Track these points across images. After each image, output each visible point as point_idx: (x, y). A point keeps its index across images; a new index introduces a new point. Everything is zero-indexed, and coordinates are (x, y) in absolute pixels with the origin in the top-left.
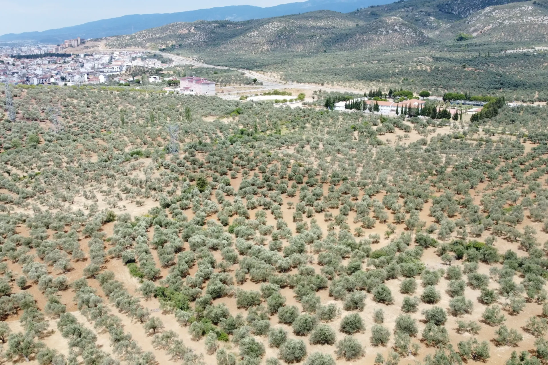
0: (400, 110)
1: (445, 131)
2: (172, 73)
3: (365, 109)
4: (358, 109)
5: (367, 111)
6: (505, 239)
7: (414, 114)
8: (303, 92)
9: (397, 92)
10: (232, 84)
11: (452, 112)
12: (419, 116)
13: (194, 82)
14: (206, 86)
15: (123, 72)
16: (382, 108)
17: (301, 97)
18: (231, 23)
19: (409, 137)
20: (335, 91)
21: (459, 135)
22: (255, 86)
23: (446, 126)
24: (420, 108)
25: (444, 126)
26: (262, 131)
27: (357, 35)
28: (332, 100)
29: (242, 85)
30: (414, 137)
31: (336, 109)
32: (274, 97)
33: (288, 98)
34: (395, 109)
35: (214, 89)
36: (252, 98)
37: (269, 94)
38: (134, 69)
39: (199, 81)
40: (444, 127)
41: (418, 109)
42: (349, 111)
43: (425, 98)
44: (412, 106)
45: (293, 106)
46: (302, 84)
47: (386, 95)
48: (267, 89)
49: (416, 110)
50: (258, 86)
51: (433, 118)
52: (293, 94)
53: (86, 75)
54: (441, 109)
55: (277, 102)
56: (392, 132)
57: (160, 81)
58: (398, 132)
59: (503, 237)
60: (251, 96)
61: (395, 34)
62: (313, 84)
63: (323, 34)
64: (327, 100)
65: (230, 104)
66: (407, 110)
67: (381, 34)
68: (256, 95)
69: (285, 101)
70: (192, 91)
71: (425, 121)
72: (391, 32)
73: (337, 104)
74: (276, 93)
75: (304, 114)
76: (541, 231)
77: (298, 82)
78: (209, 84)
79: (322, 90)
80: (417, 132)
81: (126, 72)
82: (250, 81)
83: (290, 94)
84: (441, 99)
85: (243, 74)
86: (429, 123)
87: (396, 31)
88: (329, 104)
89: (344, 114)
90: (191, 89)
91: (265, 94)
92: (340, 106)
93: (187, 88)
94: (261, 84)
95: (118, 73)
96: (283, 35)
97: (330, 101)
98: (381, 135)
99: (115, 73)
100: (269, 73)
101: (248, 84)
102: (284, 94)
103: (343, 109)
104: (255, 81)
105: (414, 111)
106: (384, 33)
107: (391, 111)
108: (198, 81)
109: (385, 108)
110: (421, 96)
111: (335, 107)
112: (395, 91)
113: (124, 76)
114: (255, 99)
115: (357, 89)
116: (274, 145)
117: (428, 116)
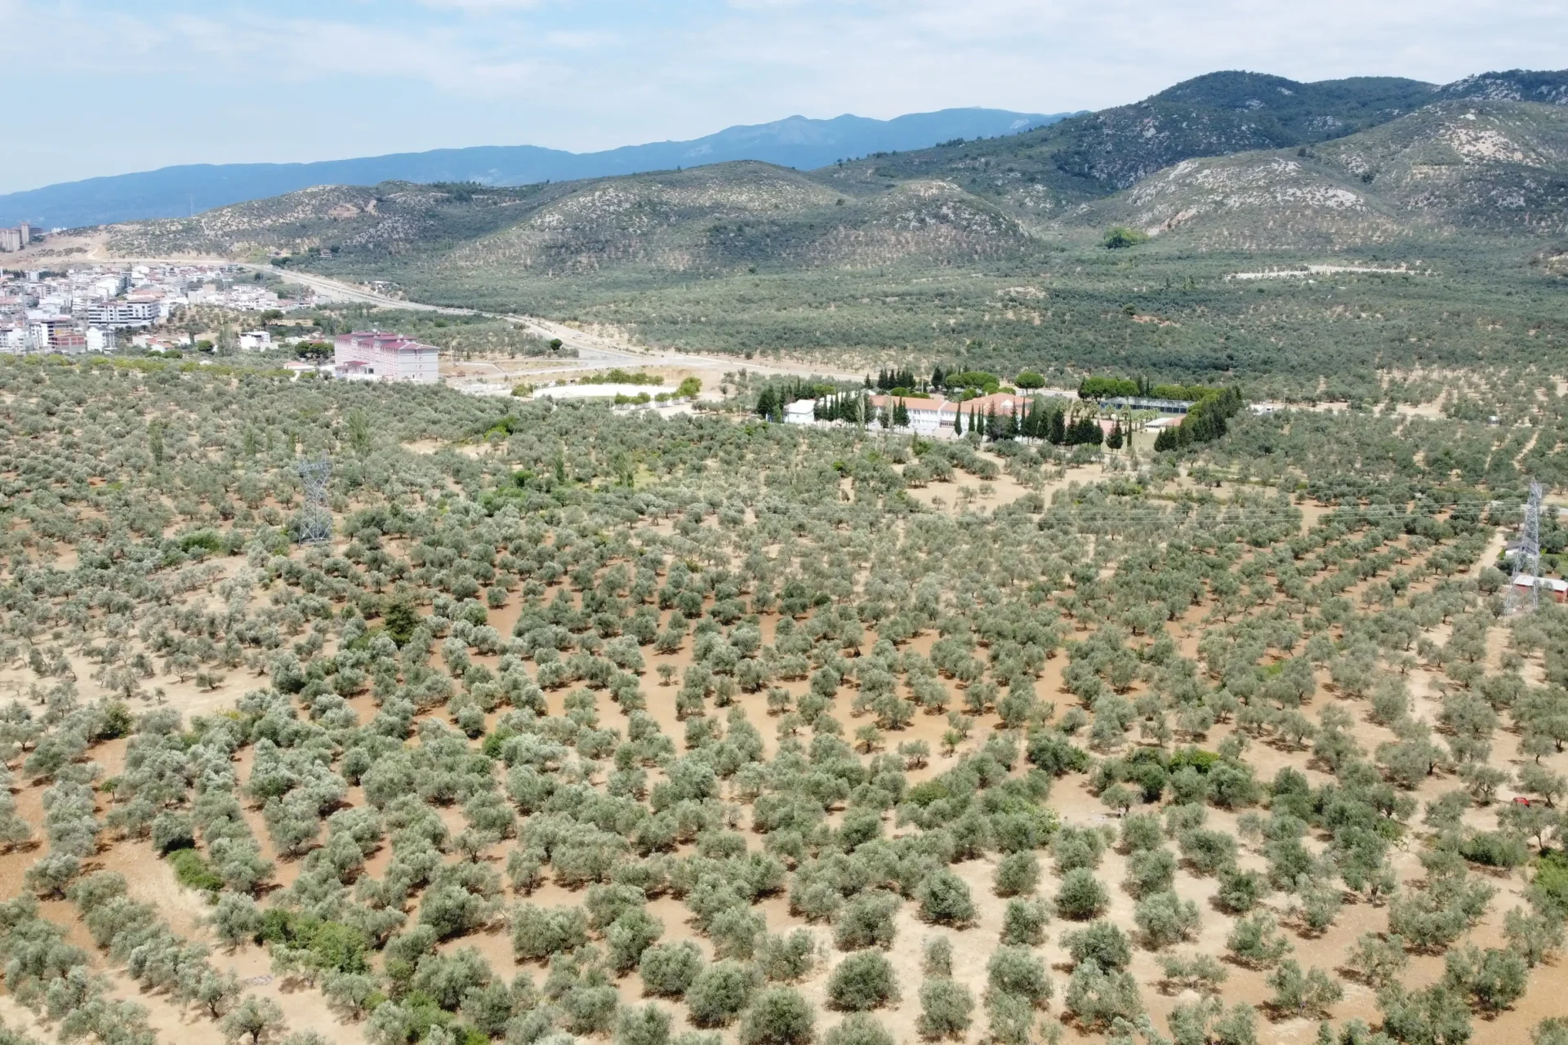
0: (965, 421)
1: (1089, 475)
2: (309, 323)
3: (869, 418)
4: (852, 419)
5: (875, 426)
6: (1270, 744)
7: (1005, 432)
8: (696, 376)
9: (954, 377)
10: (488, 354)
11: (1107, 427)
12: (1018, 439)
13: (377, 344)
14: (411, 357)
15: (163, 321)
16: (917, 416)
17: (690, 388)
18: (483, 191)
19: (993, 491)
20: (783, 373)
21: (1127, 487)
22: (555, 359)
23: (1091, 463)
24: (1019, 417)
25: (1085, 462)
26: (580, 480)
27: (841, 228)
28: (777, 396)
29: (519, 357)
30: (1007, 490)
31: (790, 419)
32: (610, 390)
33: (652, 391)
34: (953, 418)
35: (436, 367)
36: (547, 392)
37: (598, 380)
38: (194, 310)
39: (392, 345)
40: (1086, 466)
41: (1014, 419)
42: (825, 425)
43: (1030, 391)
44: (998, 412)
45: (668, 412)
46: (692, 356)
47: (926, 384)
48: (592, 367)
49: (1008, 422)
50: (563, 360)
51: (1056, 441)
52: (666, 381)
53: (45, 328)
54: (1077, 420)
55: (620, 401)
56: (945, 480)
57: (275, 346)
58: (962, 478)
59: (1265, 739)
60: (546, 386)
61: (944, 229)
62: (722, 355)
63: (747, 225)
64: (764, 396)
65: (483, 405)
66: (985, 422)
67: (905, 228)
68: (561, 383)
69: (644, 398)
70: (371, 371)
71: (1033, 450)
72: (931, 221)
73: (792, 407)
74: (618, 377)
75: (701, 432)
76: (1364, 720)
77: (679, 350)
78: (421, 351)
79: (749, 371)
80: (1014, 480)
81: (169, 320)
82: (543, 347)
83: (658, 381)
84: (1073, 394)
85: (522, 327)
86: (1044, 455)
87: (944, 219)
88: (769, 405)
89: (812, 432)
90: (368, 367)
91: (586, 380)
92: (801, 413)
93: (355, 365)
94: (575, 354)
95: (146, 323)
96: (632, 225)
97: (772, 398)
98: (916, 487)
99: (135, 324)
100: (596, 326)
101: (535, 354)
102: (639, 379)
103: (808, 420)
104: (556, 345)
105: (1004, 424)
106: (914, 223)
107: (942, 423)
108: (389, 344)
109: (923, 416)
110: (1021, 386)
111: (786, 414)
112: (949, 373)
113: (164, 331)
114: (557, 393)
115: (845, 368)
116: (616, 516)
117: (1041, 436)
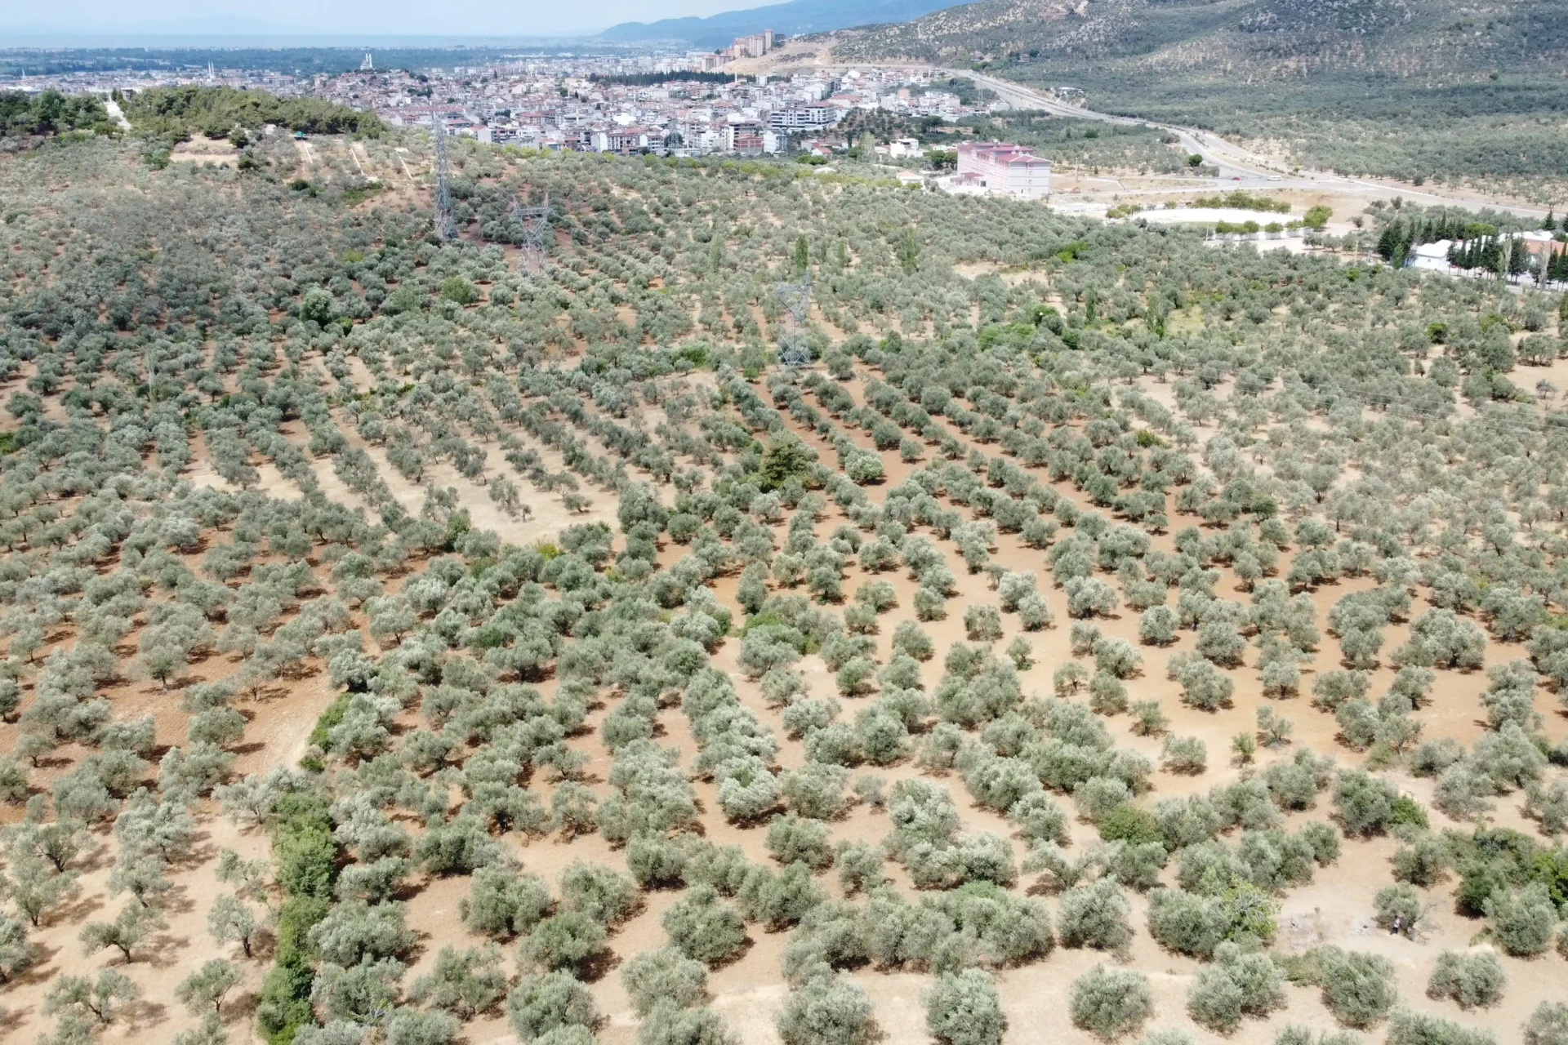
2: (969, 131)
4: (1491, 268)
5: (1526, 279)
8: (1324, 204)
13: (992, 156)
14: (1020, 171)
17: (1317, 219)
26: (1112, 320)
31: (1420, 263)
32: (1219, 216)
35: (1046, 182)
39: (1005, 157)
42: (1455, 273)
52: (1293, 208)
53: (732, 130)
55: (1222, 229)
60: (1152, 208)
65: (1064, 227)
68: (1170, 205)
69: (1252, 228)
70: (984, 184)
73: (1422, 248)
74: (1237, 202)
78: (1031, 164)
79: (1405, 200)
82: (1180, 164)
88: (1392, 244)
89: (1446, 281)
90: (981, 179)
91: (1201, 203)
92: (1432, 257)
93: (970, 177)
94: (1214, 172)
95: (820, 127)
102: (1262, 206)
104: (1195, 162)
111: (1414, 257)
